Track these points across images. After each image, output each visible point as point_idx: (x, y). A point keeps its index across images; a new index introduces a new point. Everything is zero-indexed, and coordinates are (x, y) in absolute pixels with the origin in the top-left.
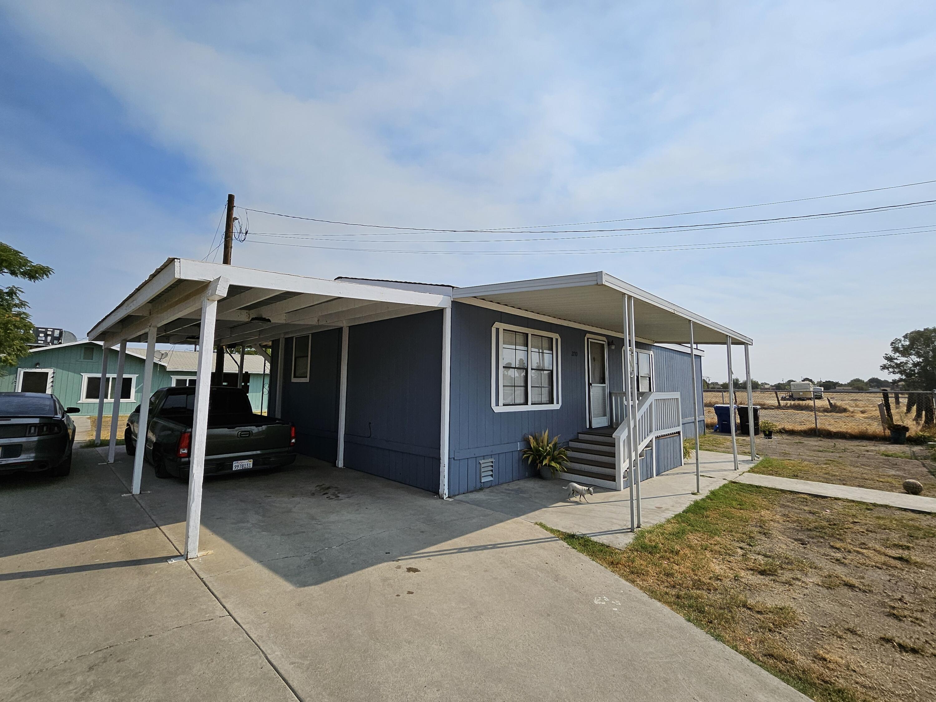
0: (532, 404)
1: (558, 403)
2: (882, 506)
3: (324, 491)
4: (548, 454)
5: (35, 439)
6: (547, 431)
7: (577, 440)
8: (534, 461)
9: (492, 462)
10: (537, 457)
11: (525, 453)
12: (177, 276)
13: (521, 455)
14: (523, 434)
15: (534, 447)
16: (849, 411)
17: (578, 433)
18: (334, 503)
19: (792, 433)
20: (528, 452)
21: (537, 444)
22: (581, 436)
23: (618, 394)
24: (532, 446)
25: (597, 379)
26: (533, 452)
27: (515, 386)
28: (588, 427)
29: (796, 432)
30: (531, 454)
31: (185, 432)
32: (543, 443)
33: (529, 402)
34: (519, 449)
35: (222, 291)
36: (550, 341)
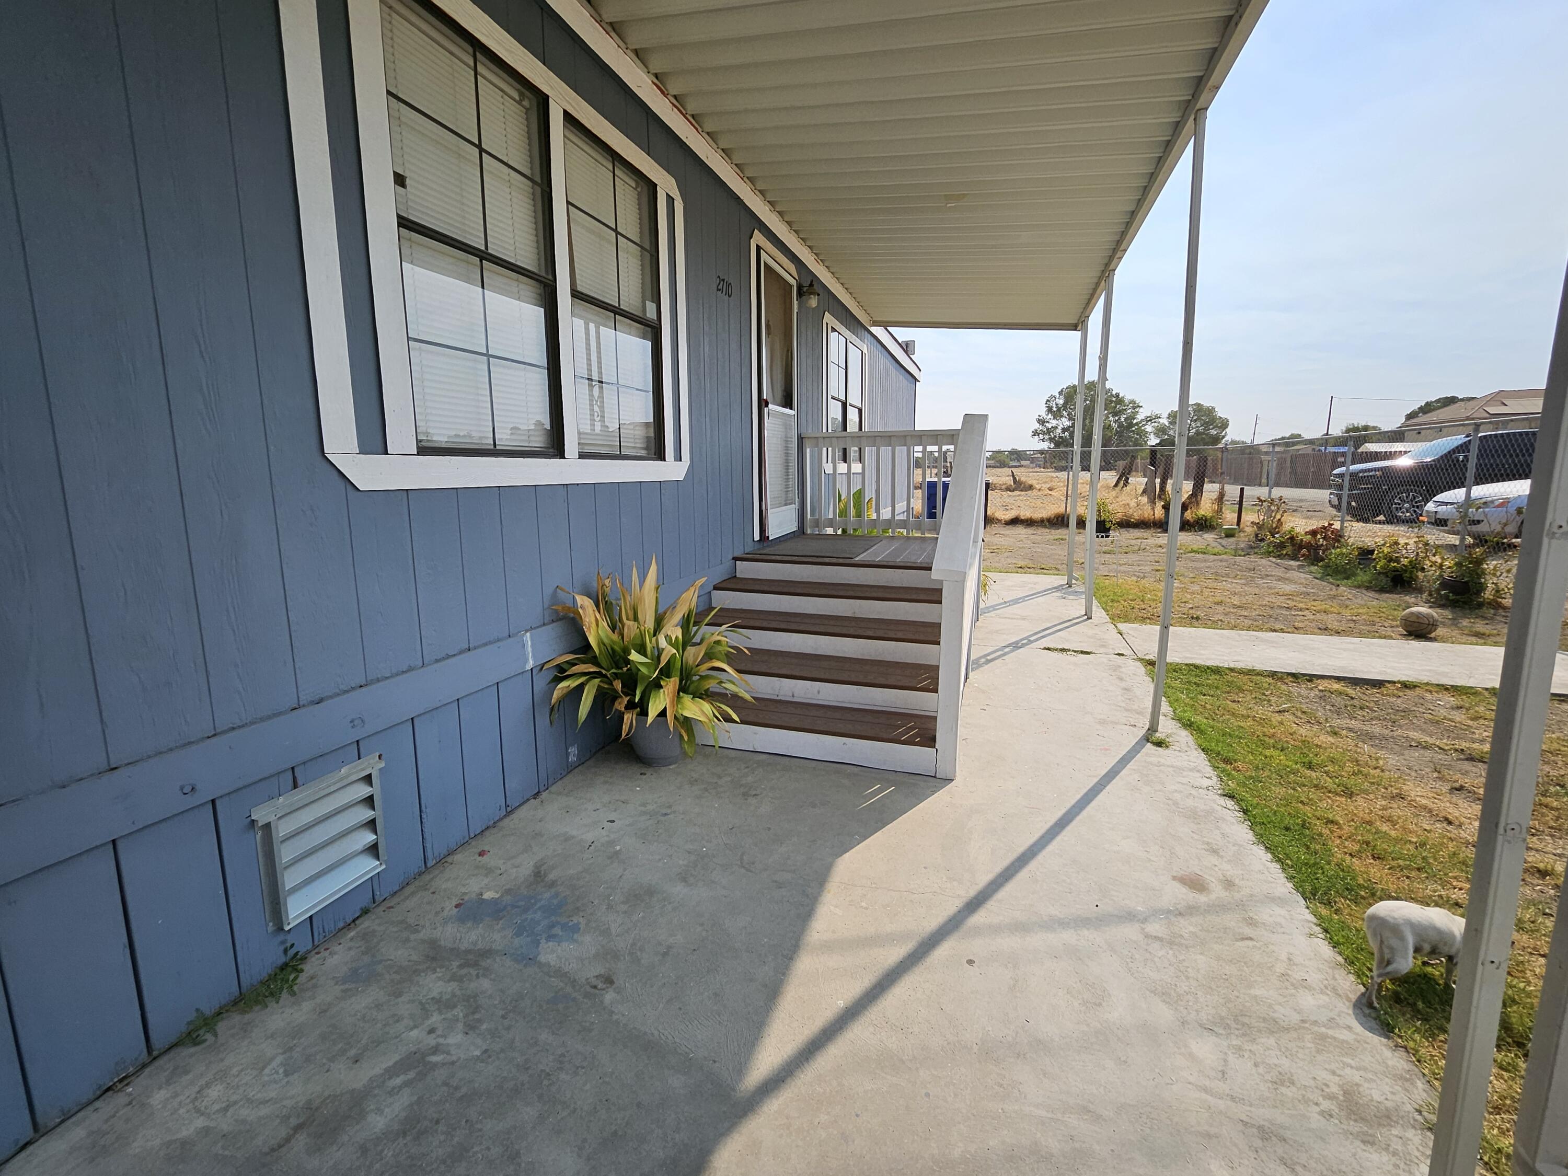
0: (582, 456)
1: (679, 458)
4: (666, 672)
6: (653, 568)
7: (732, 583)
8: (604, 699)
9: (368, 779)
10: (618, 685)
11: (561, 673)
13: (541, 682)
14: (549, 591)
15: (601, 643)
17: (736, 559)
20: (575, 669)
21: (613, 628)
22: (746, 570)
23: (821, 440)
24: (592, 641)
25: (779, 394)
26: (598, 665)
27: (487, 355)
28: (757, 538)
30: (592, 675)
32: (636, 619)
33: (571, 445)
34: (530, 664)
36: (645, 199)
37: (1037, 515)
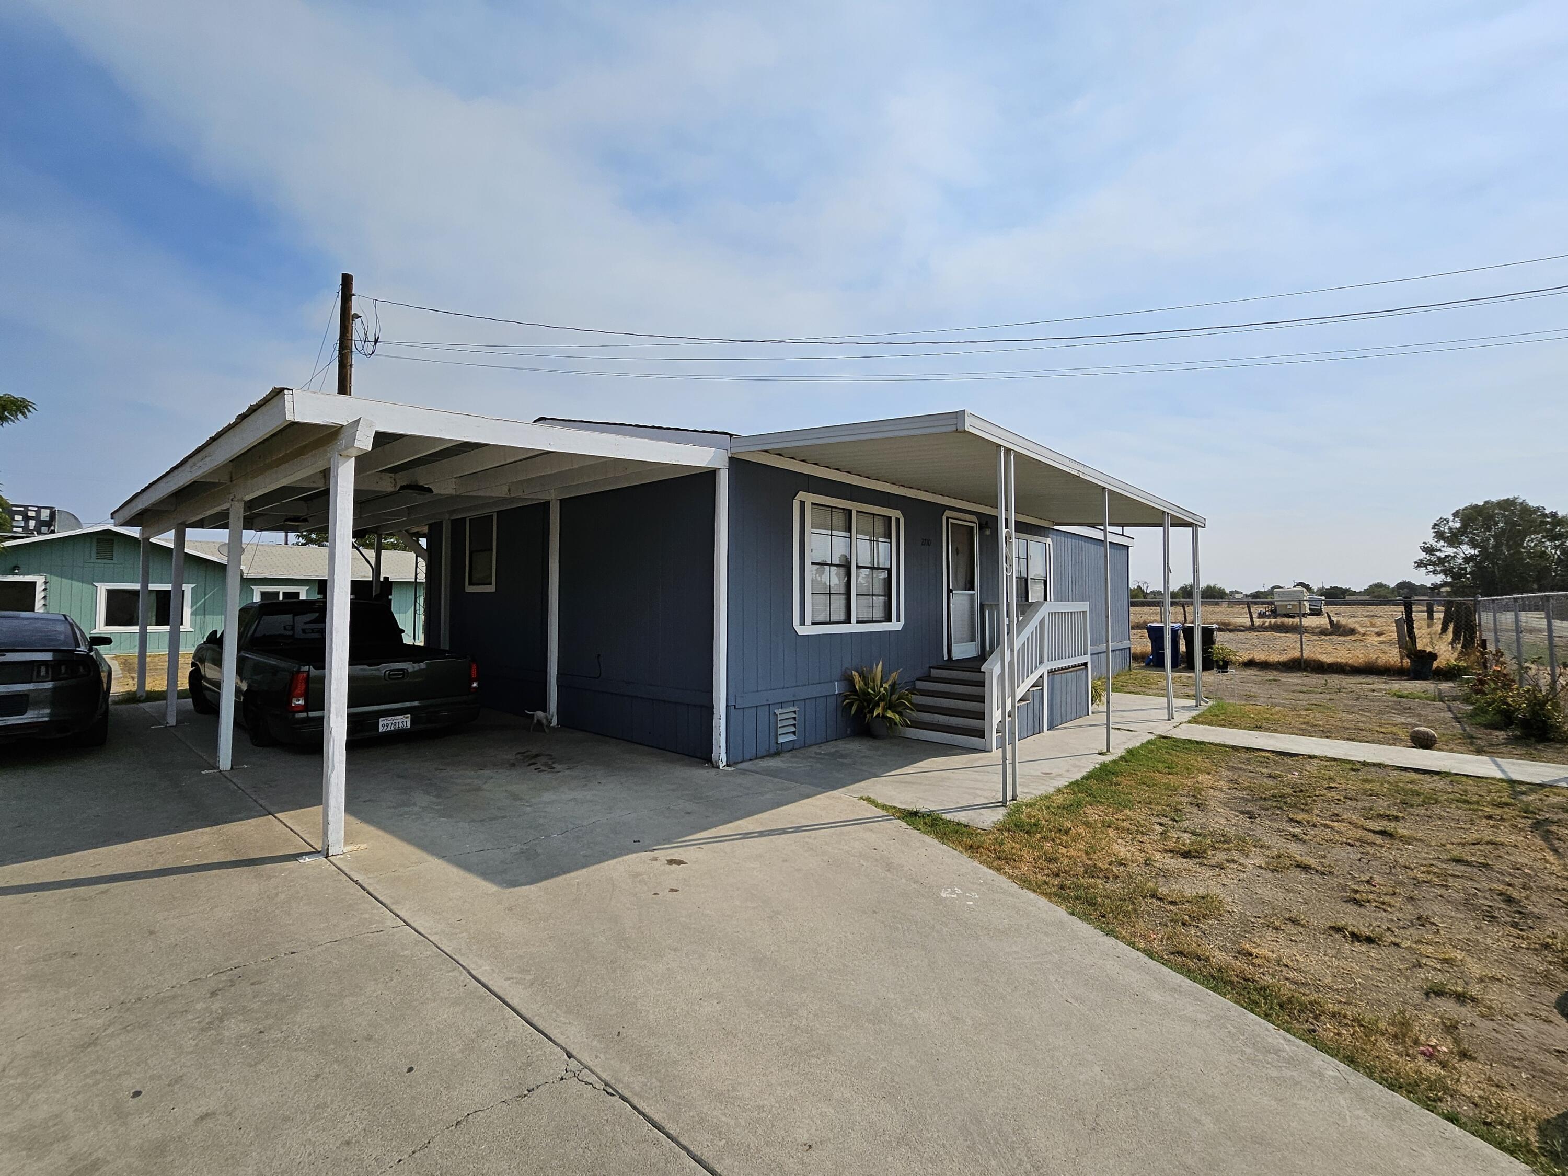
0: (858, 622)
1: (898, 620)
2: (1374, 765)
3: (530, 760)
4: (881, 700)
5: (49, 685)
6: (881, 663)
7: (928, 678)
8: (860, 710)
9: (795, 712)
10: (865, 704)
11: (846, 697)
12: (289, 417)
13: (840, 700)
14: (843, 669)
15: (860, 688)
16: (1359, 633)
17: (930, 668)
18: (546, 777)
19: (1265, 666)
20: (852, 697)
21: (866, 685)
22: (935, 673)
23: (994, 607)
24: (857, 687)
25: (962, 582)
26: (858, 695)
27: (830, 594)
28: (946, 658)
29: (1271, 665)
30: (856, 700)
31: (299, 672)
32: (874, 682)
33: (854, 619)
34: (837, 692)
35: (365, 442)
36: (887, 522)
37: (1275, 658)
